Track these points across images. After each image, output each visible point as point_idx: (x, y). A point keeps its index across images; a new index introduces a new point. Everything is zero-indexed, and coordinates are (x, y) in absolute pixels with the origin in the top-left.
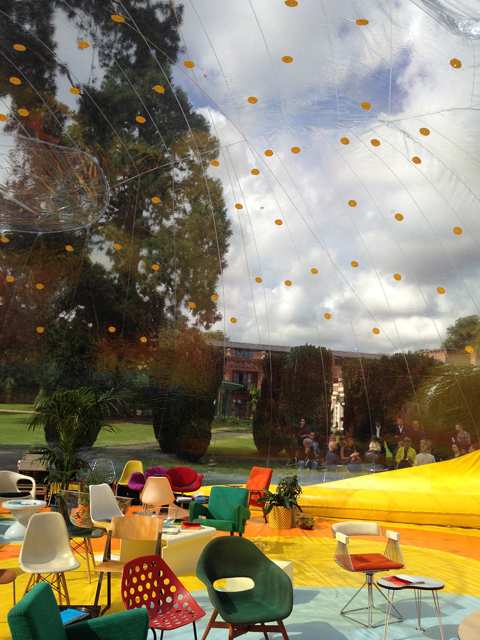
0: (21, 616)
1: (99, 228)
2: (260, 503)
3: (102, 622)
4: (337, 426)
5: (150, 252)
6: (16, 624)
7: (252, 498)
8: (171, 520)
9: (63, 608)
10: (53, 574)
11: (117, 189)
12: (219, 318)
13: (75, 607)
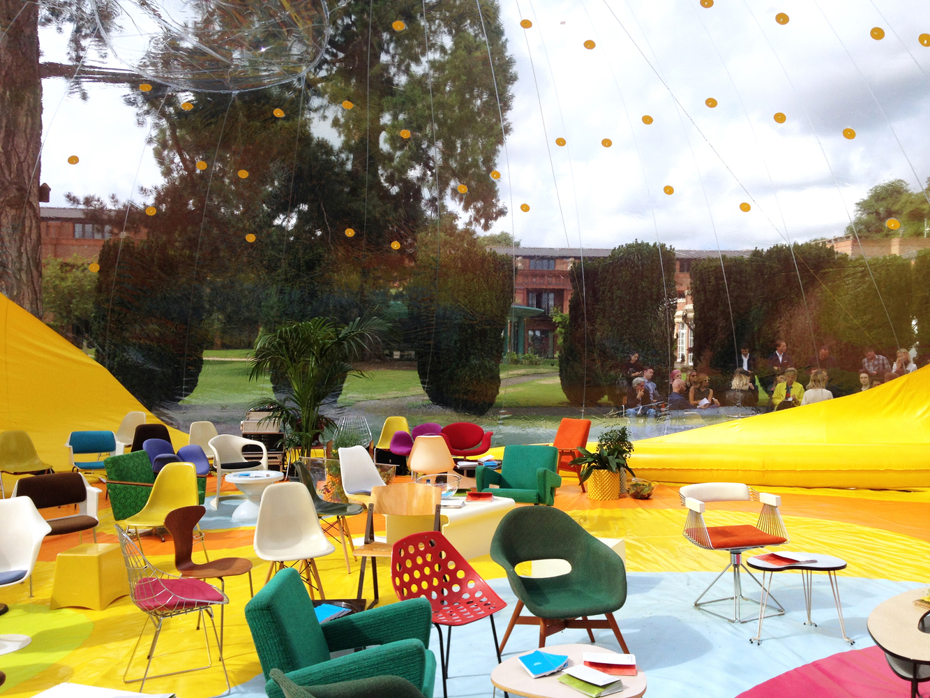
0: (262, 610)
1: (319, 85)
2: (574, 466)
3: (369, 616)
4: (683, 360)
5: (395, 117)
6: (257, 620)
7: (562, 460)
8: (452, 490)
9: (317, 603)
10: (300, 561)
11: (339, 22)
12: (502, 213)
13: (331, 602)
